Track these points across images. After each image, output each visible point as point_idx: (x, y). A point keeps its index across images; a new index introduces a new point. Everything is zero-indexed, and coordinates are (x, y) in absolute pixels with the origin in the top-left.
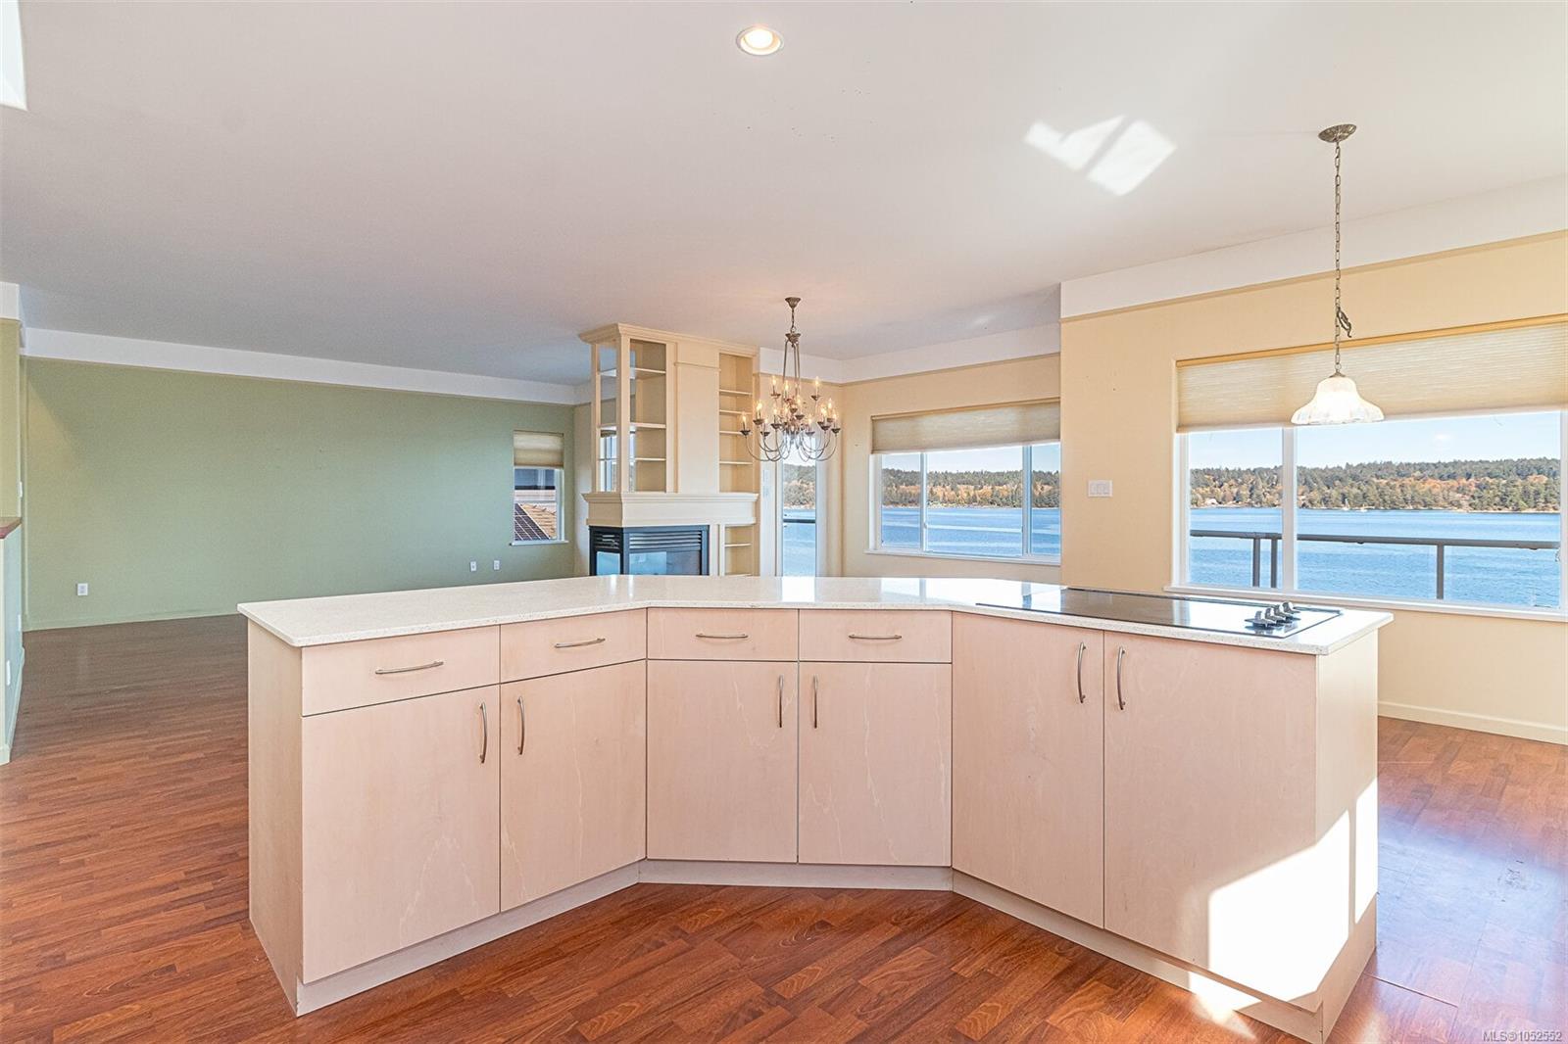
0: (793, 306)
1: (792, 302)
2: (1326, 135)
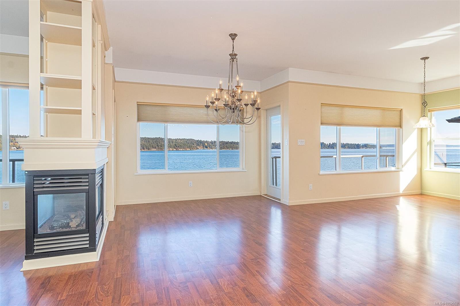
0: (233, 39)
1: (233, 36)
2: (422, 59)
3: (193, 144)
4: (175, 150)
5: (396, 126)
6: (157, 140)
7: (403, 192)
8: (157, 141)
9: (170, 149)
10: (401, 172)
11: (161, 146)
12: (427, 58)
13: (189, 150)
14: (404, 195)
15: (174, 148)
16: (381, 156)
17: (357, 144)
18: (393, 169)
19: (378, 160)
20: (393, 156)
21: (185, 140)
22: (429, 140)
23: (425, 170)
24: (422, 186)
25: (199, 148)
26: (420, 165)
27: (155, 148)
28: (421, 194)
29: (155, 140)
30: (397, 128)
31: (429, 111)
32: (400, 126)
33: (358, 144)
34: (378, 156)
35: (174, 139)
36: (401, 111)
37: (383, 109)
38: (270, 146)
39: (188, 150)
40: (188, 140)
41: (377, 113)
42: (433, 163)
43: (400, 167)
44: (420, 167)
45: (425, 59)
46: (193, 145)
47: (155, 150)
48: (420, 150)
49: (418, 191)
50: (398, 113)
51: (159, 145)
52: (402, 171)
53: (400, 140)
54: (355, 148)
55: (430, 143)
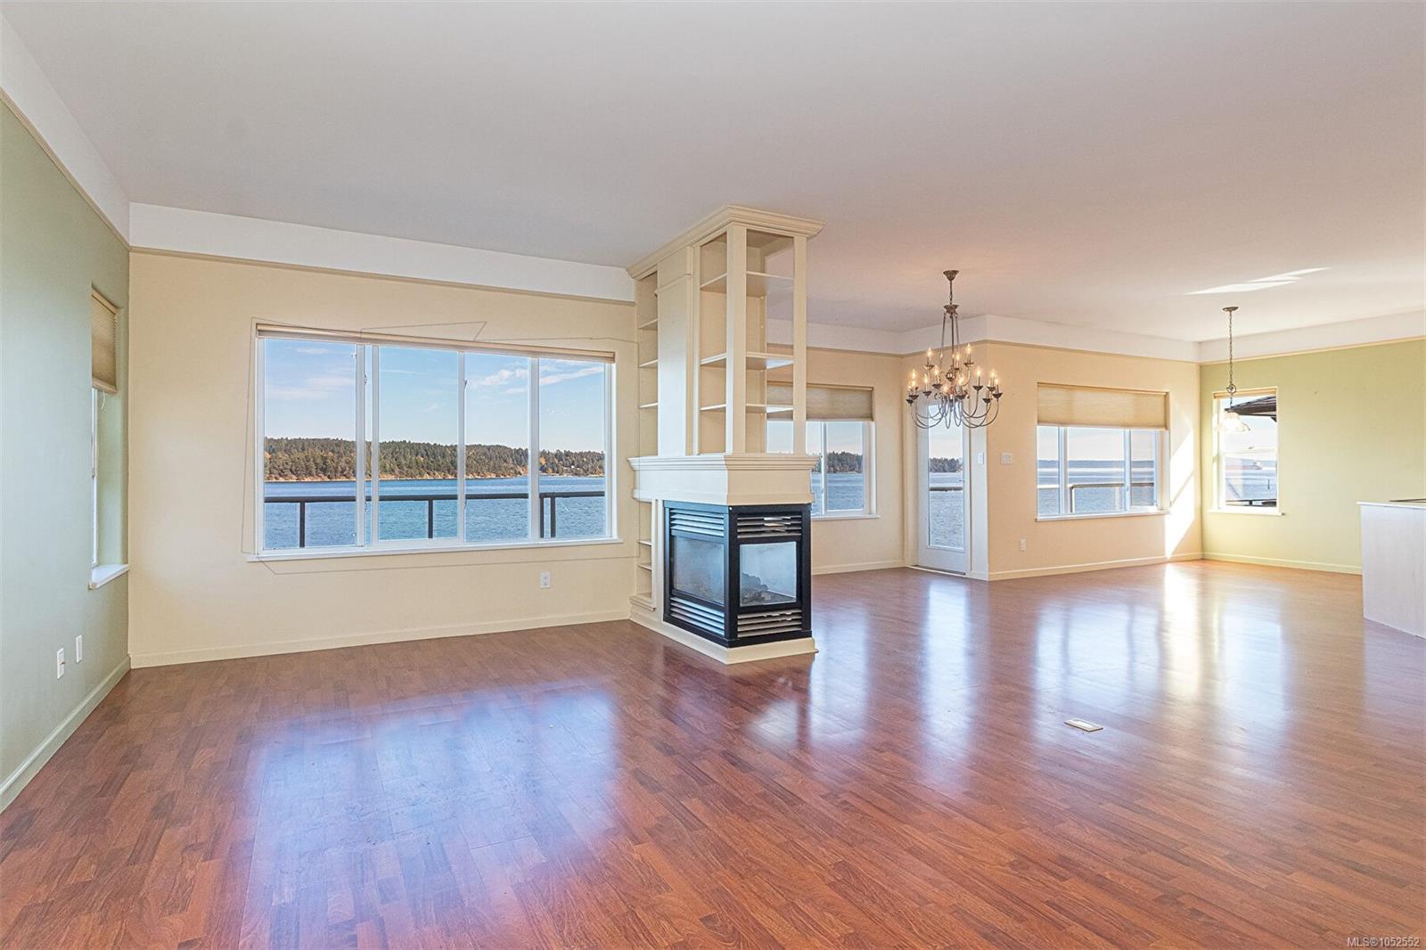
0: (951, 279)
1: (951, 275)
2: (1227, 309)
3: (505, 461)
4: (450, 477)
5: (1158, 426)
6: (397, 450)
7: (1173, 553)
8: (397, 453)
9: (437, 474)
10: (1167, 517)
11: (409, 467)
12: (1235, 308)
13: (494, 477)
14: (1175, 561)
15: (449, 471)
16: (1132, 485)
17: (949, 458)
18: (1152, 510)
19: (1128, 493)
20: (1152, 484)
21: (480, 450)
22: (1215, 454)
23: (1210, 511)
24: (1203, 545)
25: (522, 472)
26: (1199, 503)
27: (392, 471)
28: (1203, 559)
29: (390, 450)
30: (1158, 430)
31: (1215, 397)
32: (1166, 426)
33: (953, 459)
34: (1128, 484)
35: (446, 446)
36: (1166, 395)
37: (1138, 393)
38: (924, 466)
39: (489, 477)
40: (489, 448)
41: (1126, 400)
42: (1223, 499)
43: (1166, 505)
44: (1199, 507)
45: (1231, 309)
46: (505, 464)
47: (393, 477)
48: (1198, 473)
49: (1197, 554)
50: (1161, 400)
51: (404, 462)
52: (1168, 513)
53: (1163, 451)
54: (945, 471)
55: (1218, 459)
